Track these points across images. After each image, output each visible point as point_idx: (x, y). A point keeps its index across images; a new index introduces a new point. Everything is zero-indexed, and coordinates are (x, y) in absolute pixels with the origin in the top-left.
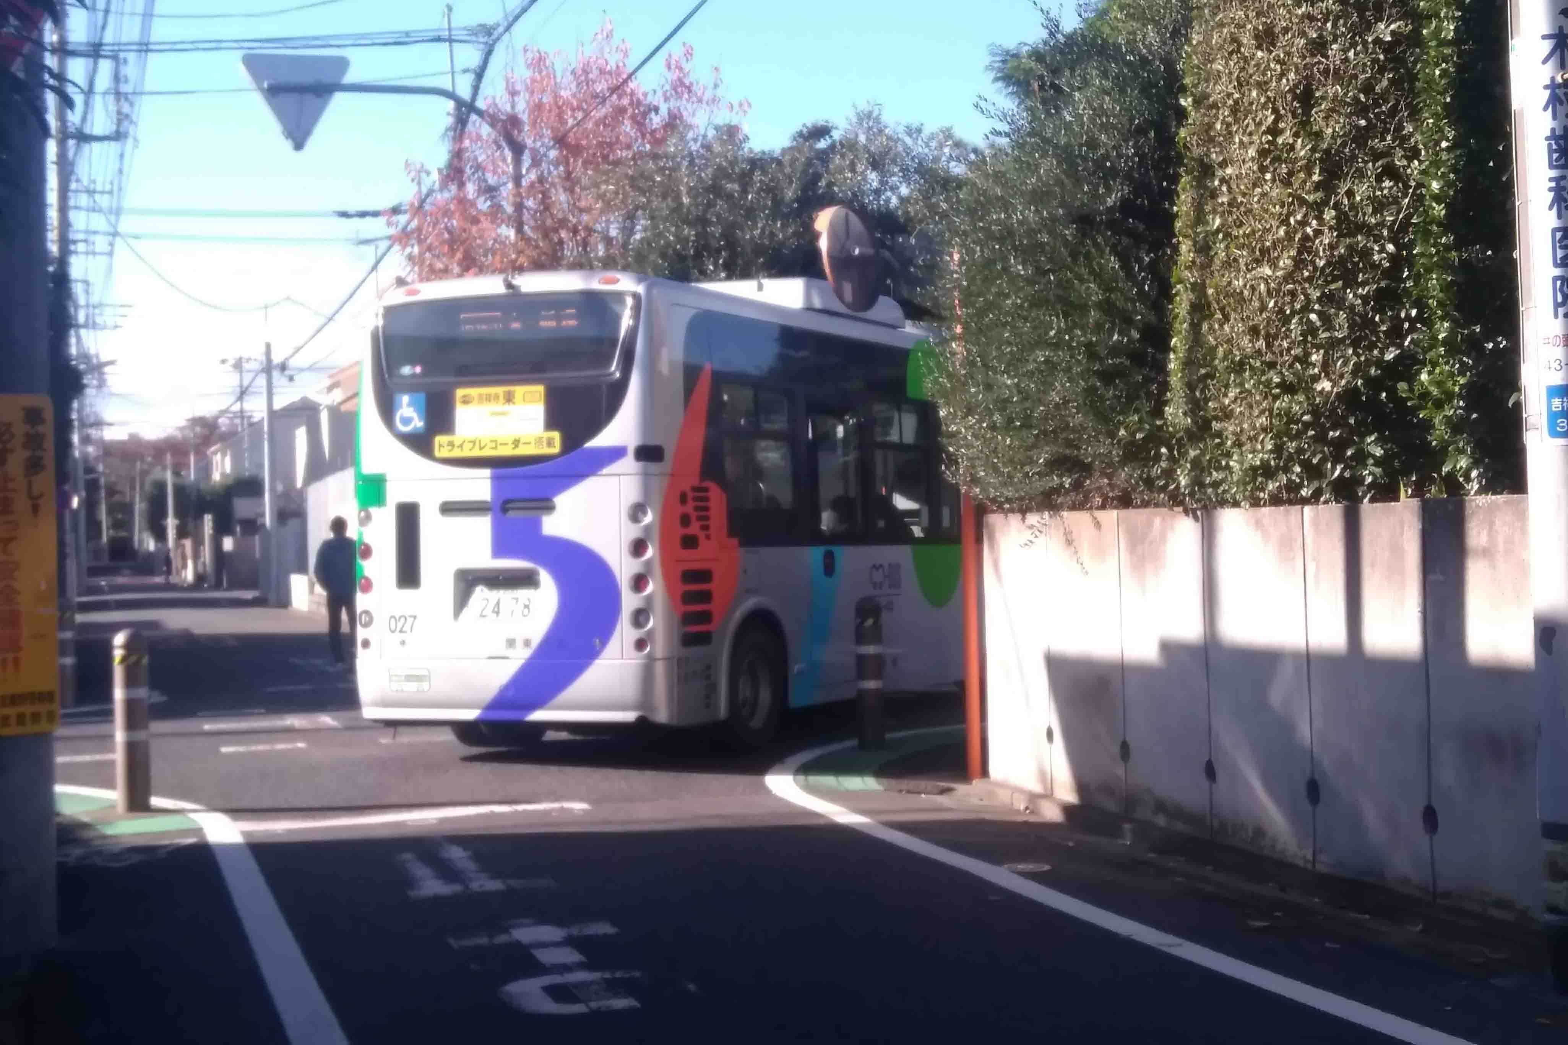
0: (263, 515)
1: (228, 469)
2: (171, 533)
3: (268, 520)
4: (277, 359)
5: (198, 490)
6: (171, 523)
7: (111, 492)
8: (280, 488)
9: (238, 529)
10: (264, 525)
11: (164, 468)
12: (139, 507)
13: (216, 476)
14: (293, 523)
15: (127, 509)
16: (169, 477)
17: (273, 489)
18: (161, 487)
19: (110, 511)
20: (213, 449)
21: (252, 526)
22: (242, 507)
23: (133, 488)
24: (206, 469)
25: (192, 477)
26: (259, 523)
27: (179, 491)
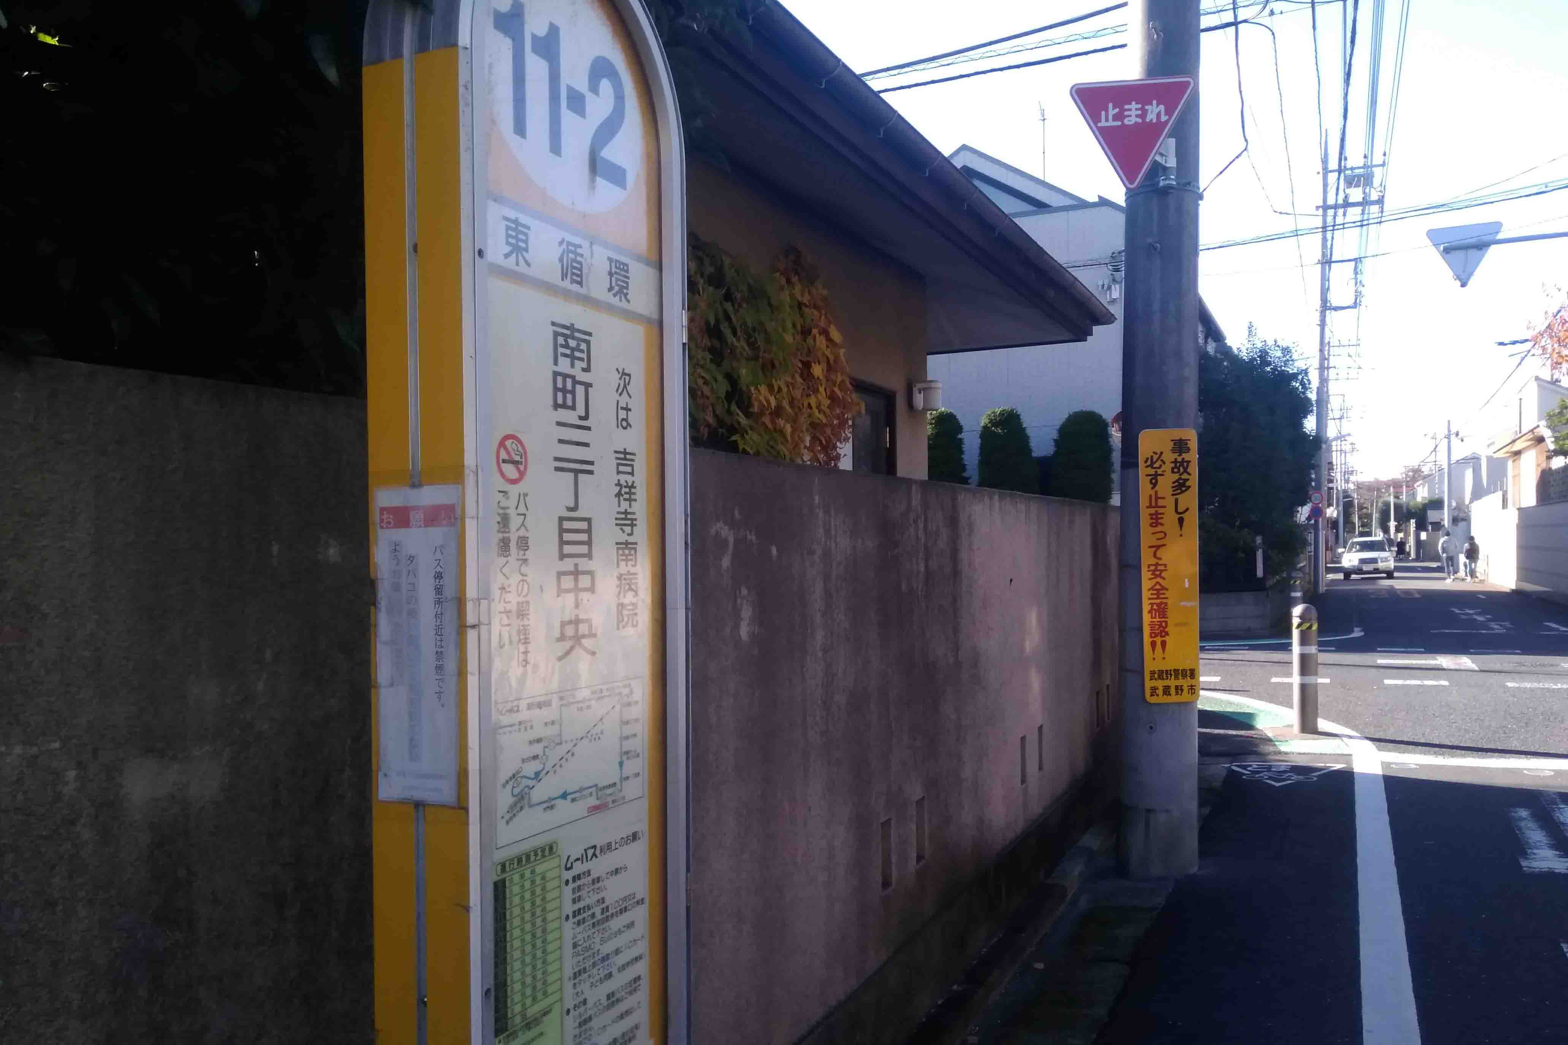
0: (1442, 520)
1: (1426, 495)
2: (1392, 530)
3: (1446, 523)
4: (1454, 430)
5: (1408, 506)
6: (1392, 524)
7: (1361, 508)
8: (1454, 504)
9: (1430, 528)
10: (1444, 525)
11: (1390, 495)
12: (1375, 516)
13: (1419, 499)
14: (1462, 524)
15: (1369, 516)
16: (1392, 500)
17: (1449, 505)
18: (1387, 505)
19: (1360, 518)
20: (1418, 483)
21: (1437, 526)
22: (1432, 516)
23: (1372, 505)
24: (1414, 495)
25: (1404, 500)
26: (1442, 524)
27: (1397, 507)
